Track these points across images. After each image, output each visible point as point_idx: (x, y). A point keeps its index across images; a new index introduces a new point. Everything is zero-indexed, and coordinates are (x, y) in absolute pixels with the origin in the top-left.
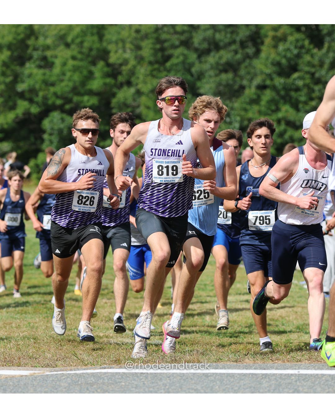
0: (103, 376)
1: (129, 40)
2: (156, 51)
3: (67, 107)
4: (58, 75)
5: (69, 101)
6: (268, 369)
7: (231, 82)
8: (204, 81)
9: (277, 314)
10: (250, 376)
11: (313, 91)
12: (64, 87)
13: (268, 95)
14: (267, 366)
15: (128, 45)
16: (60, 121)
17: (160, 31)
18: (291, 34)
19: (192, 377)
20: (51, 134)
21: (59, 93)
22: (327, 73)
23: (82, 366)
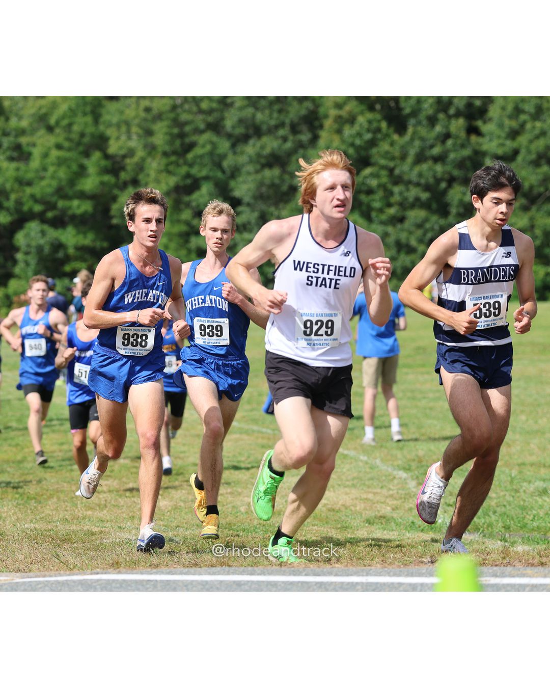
0: (94, 584)
1: (137, 121)
2: (173, 137)
3: (50, 215)
4: (37, 171)
5: (52, 206)
6: (324, 575)
7: (277, 181)
8: (240, 179)
9: (338, 502)
10: (300, 584)
11: (391, 194)
12: (45, 187)
14: (322, 571)
15: (135, 129)
16: (40, 235)
17: (179, 110)
18: (362, 113)
19: (218, 586)
20: (27, 253)
21: (38, 196)
22: (411, 169)
23: (66, 571)
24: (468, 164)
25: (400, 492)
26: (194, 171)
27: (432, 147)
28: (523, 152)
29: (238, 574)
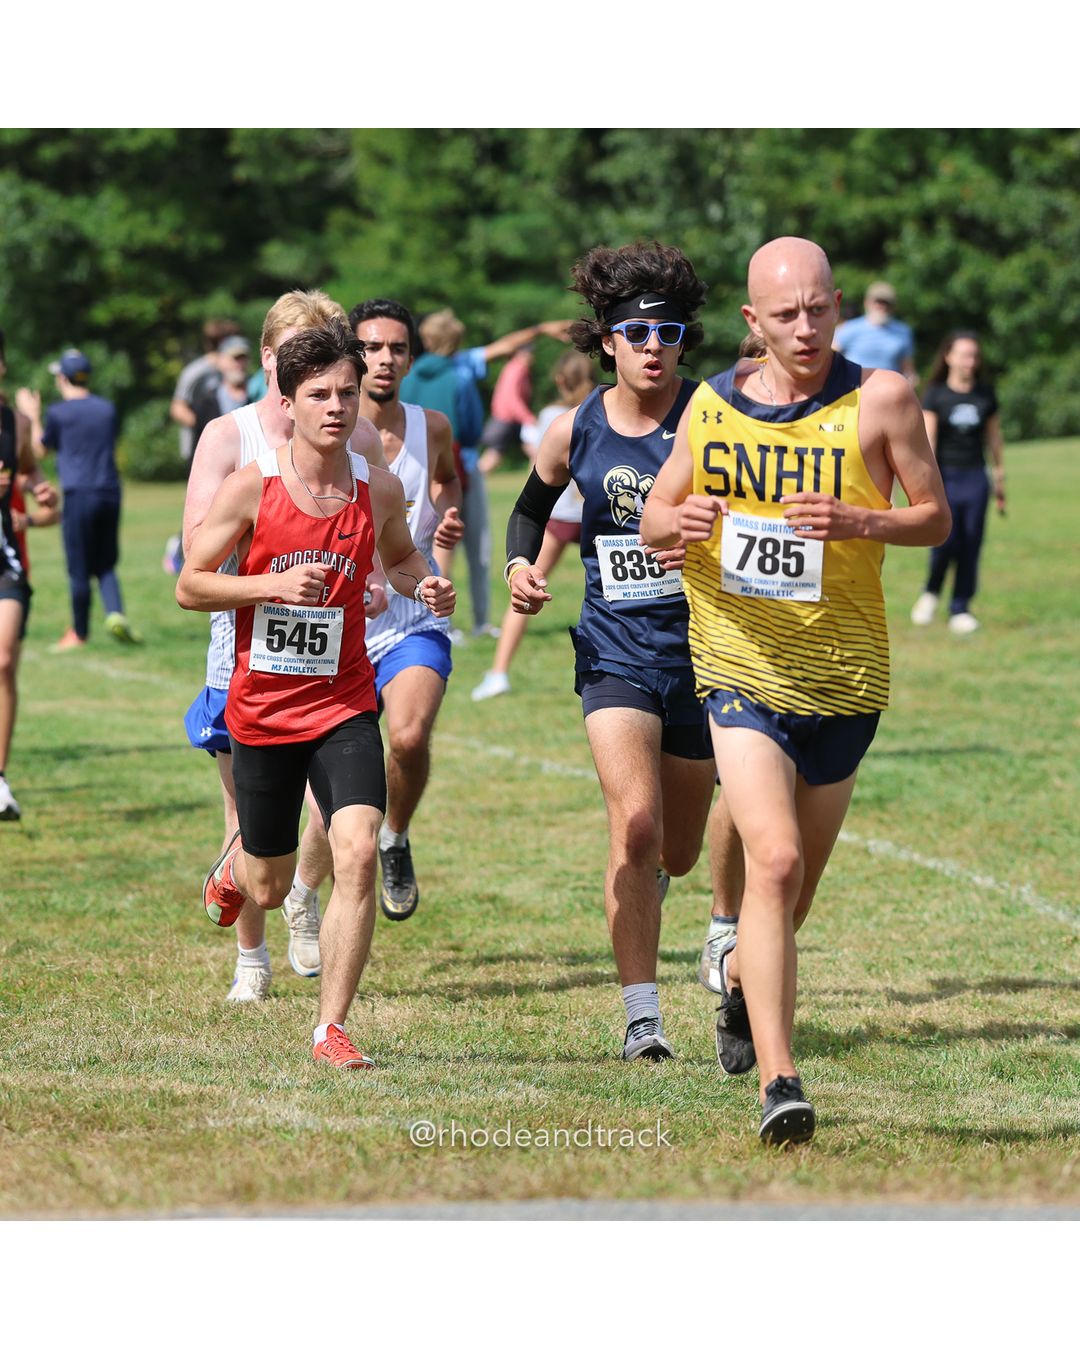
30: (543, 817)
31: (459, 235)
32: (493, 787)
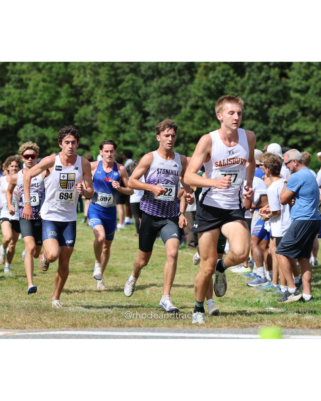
1: (89, 67)
2: (110, 76)
3: (38, 120)
4: (31, 95)
5: (40, 115)
6: (194, 333)
7: (170, 102)
8: (149, 101)
12: (35, 104)
13: (200, 113)
15: (88, 71)
16: (32, 132)
18: (220, 65)
21: (32, 109)
22: (247, 97)
23: (45, 328)
24: (280, 94)
25: (239, 283)
26: (122, 96)
27: (260, 84)
28: (312, 88)
29: (145, 332)
30: (133, 250)
31: (118, 136)
32: (124, 244)
